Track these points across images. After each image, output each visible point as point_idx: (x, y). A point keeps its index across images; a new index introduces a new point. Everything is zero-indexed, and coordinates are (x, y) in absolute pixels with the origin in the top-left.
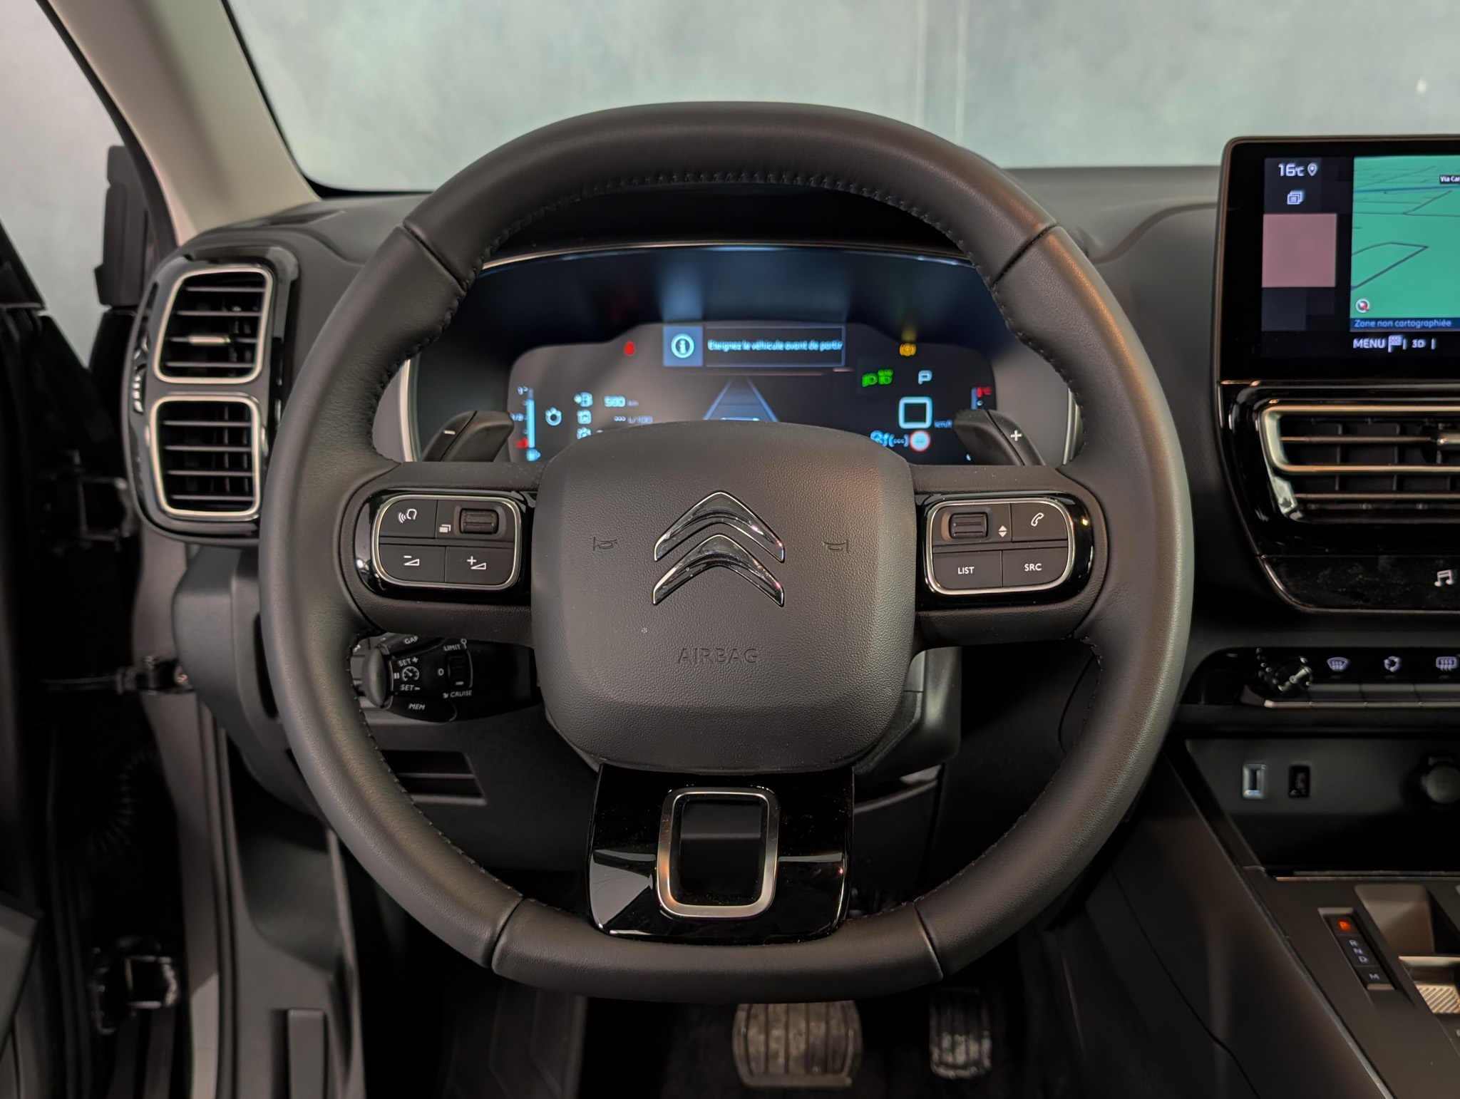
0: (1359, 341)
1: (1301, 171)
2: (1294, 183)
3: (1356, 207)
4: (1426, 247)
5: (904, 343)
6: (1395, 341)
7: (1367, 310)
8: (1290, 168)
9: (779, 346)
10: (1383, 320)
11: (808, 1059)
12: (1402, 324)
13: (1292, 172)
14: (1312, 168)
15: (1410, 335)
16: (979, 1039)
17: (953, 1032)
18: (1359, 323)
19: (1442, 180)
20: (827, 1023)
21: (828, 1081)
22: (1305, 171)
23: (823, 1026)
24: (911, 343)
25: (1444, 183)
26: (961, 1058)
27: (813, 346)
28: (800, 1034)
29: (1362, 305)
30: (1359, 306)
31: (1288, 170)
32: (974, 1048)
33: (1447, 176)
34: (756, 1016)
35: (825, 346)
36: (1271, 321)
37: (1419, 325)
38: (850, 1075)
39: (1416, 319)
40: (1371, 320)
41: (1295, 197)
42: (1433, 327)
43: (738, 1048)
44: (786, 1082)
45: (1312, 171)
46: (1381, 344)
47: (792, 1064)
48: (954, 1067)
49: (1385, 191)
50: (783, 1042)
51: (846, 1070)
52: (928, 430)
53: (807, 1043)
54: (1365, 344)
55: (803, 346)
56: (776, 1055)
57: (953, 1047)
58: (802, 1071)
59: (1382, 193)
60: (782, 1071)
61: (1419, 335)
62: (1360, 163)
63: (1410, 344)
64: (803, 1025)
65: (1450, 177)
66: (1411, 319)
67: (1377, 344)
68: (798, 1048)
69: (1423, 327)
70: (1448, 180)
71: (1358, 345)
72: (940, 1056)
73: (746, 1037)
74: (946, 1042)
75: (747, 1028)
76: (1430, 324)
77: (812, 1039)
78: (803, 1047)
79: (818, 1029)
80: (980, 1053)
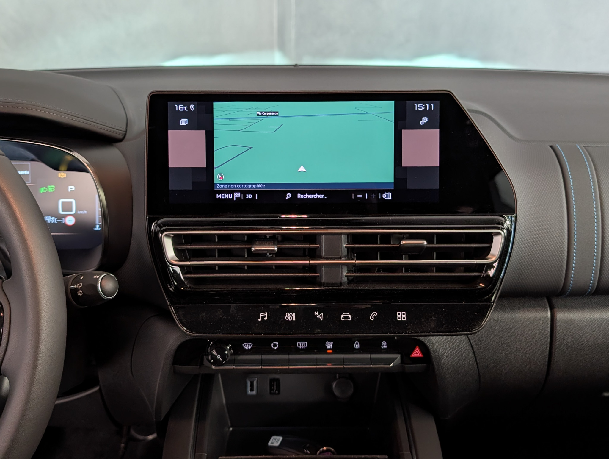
0: (219, 195)
1: (187, 109)
2: (183, 115)
3: (215, 127)
4: (251, 148)
6: (237, 195)
7: (223, 179)
8: (181, 107)
10: (231, 184)
12: (241, 186)
13: (182, 109)
14: (192, 107)
15: (244, 192)
18: (219, 186)
19: (258, 114)
22: (189, 108)
25: (259, 115)
29: (220, 176)
30: (218, 176)
31: (180, 108)
33: (260, 112)
36: (173, 185)
37: (249, 187)
39: (248, 184)
40: (225, 184)
41: (184, 122)
42: (256, 188)
45: (192, 109)
46: (230, 196)
49: (230, 119)
54: (222, 196)
59: (228, 120)
61: (249, 192)
62: (217, 105)
63: (245, 196)
65: (262, 112)
66: (245, 184)
67: (228, 196)
69: (251, 188)
70: (261, 114)
71: (219, 197)
76: (255, 186)
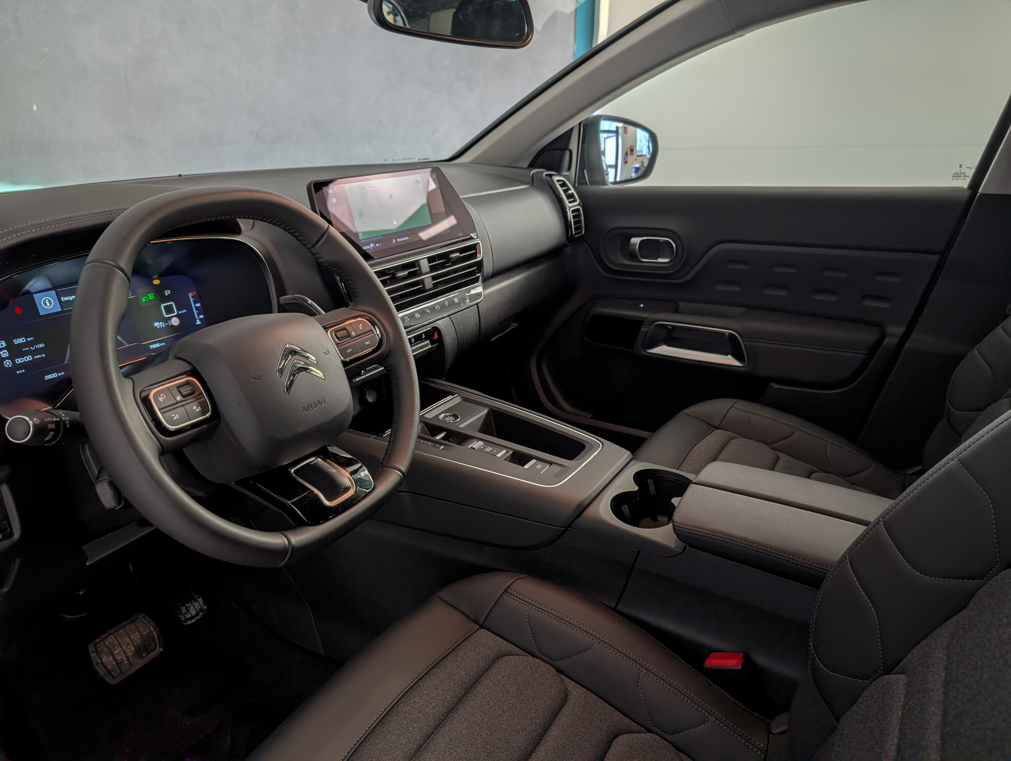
5: (154, 279)
11: (139, 653)
16: (196, 601)
17: (184, 605)
20: (139, 631)
21: (152, 655)
23: (137, 633)
24: (157, 279)
26: (194, 612)
28: (129, 645)
32: (196, 605)
34: (102, 651)
38: (161, 647)
41: (334, 200)
43: (101, 672)
44: (133, 670)
47: (132, 660)
48: (192, 618)
50: (123, 653)
51: (158, 646)
52: (177, 316)
53: (134, 645)
56: (122, 661)
57: (188, 611)
58: (139, 660)
60: (128, 667)
64: (128, 640)
68: (131, 651)
72: (185, 617)
73: (103, 663)
74: (184, 610)
75: (101, 659)
77: (136, 644)
78: (133, 649)
79: (136, 637)
80: (200, 605)
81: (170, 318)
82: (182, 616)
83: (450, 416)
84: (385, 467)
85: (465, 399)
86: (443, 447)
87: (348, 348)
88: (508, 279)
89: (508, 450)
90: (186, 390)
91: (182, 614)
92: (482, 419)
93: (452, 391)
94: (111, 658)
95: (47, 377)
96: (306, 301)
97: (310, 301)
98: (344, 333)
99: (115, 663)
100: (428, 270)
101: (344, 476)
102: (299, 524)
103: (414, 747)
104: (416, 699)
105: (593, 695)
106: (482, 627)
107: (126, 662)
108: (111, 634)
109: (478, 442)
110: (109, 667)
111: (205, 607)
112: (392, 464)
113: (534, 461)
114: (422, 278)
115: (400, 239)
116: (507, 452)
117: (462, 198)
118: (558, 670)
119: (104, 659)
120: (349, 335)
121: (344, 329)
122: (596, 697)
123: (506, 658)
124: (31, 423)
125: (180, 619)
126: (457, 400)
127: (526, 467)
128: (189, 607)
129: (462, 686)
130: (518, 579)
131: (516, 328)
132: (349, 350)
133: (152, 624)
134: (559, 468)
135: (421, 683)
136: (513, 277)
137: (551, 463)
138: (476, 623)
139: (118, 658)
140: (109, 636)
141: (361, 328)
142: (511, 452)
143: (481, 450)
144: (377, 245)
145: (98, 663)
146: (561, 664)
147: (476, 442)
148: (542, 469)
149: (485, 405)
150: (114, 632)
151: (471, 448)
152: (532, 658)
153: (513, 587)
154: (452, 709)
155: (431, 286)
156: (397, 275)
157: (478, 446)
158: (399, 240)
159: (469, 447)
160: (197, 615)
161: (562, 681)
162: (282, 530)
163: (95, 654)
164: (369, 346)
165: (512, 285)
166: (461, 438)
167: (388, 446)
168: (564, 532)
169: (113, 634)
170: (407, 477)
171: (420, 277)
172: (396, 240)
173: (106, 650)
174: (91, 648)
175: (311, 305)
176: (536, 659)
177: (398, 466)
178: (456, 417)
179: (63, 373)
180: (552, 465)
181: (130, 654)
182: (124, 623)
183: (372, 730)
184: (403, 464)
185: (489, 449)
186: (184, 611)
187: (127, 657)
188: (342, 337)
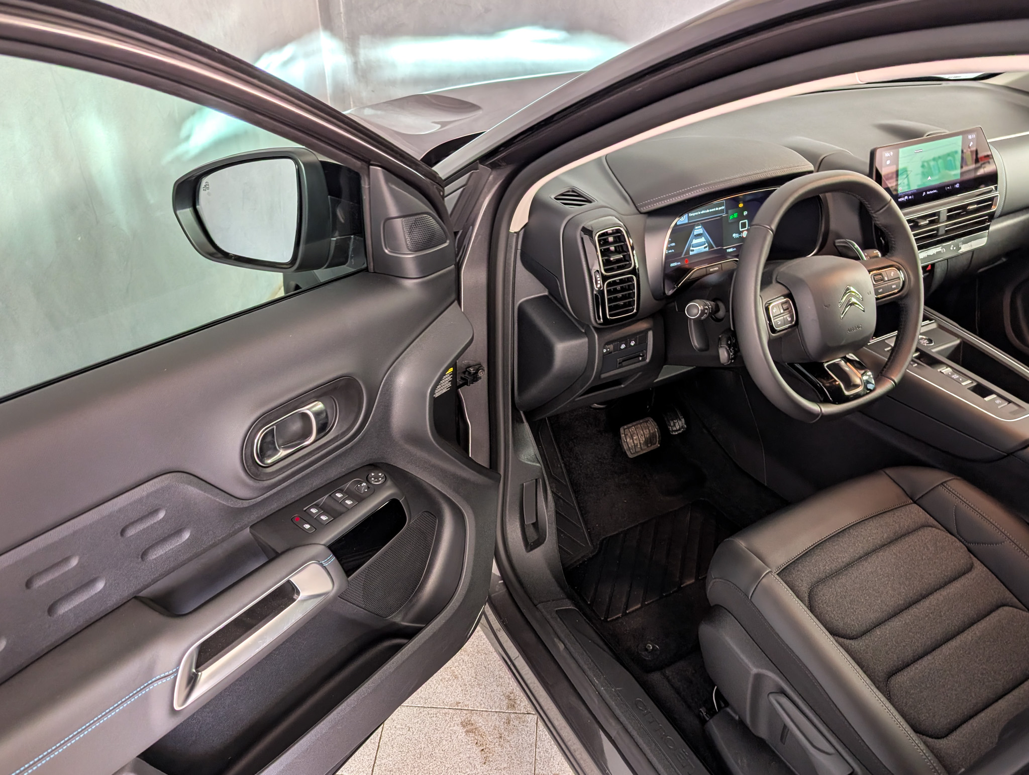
5: (740, 203)
6: (906, 197)
9: (708, 211)
11: (647, 443)
16: (680, 420)
17: (672, 420)
20: (649, 429)
21: (653, 447)
23: (647, 430)
24: (742, 203)
26: (678, 427)
27: (717, 209)
28: (642, 436)
32: (680, 423)
34: (627, 435)
35: (720, 208)
38: (659, 444)
41: (888, 162)
43: (625, 447)
44: (642, 453)
47: (642, 446)
48: (676, 431)
50: (638, 440)
51: (657, 442)
52: (747, 230)
55: (714, 210)
56: (637, 445)
57: (674, 425)
58: (646, 447)
60: (640, 450)
68: (643, 440)
72: (672, 429)
73: (627, 442)
77: (646, 436)
78: (644, 439)
79: (647, 432)
80: (682, 424)
81: (742, 232)
82: (670, 427)
83: (925, 339)
84: (883, 376)
85: (940, 327)
86: (916, 365)
87: (880, 288)
88: (1012, 218)
89: (973, 381)
90: (785, 306)
91: (670, 425)
92: (953, 349)
93: (930, 316)
94: (632, 441)
95: (672, 265)
96: (854, 246)
97: (856, 246)
98: (880, 277)
99: (633, 445)
100: (945, 218)
101: (857, 377)
102: (826, 401)
103: (858, 556)
104: (862, 530)
105: (993, 575)
106: (915, 502)
107: (639, 446)
108: (633, 426)
109: (947, 368)
110: (630, 446)
111: (685, 426)
112: (889, 375)
113: (994, 396)
114: (938, 226)
115: (929, 191)
116: (972, 383)
117: (989, 142)
118: (969, 550)
119: (628, 440)
120: (882, 280)
121: (880, 274)
122: (995, 577)
123: (930, 528)
124: (700, 308)
125: (669, 429)
126: (934, 326)
127: (987, 399)
128: (676, 423)
129: (895, 534)
130: (954, 479)
131: (1004, 263)
132: (881, 290)
133: (657, 427)
134: (1016, 408)
135: (866, 522)
136: (1018, 216)
137: (1010, 402)
138: (911, 499)
139: (635, 442)
140: (632, 426)
141: (892, 275)
142: (975, 384)
143: (948, 376)
144: (910, 197)
145: (624, 441)
146: (971, 546)
147: (945, 368)
148: (1000, 404)
149: (958, 336)
150: (636, 425)
151: (941, 372)
152: (949, 535)
153: (948, 483)
154: (885, 545)
155: (944, 232)
156: (920, 224)
157: (947, 372)
158: (928, 193)
159: (939, 370)
160: (679, 430)
161: (970, 557)
162: (818, 402)
163: (623, 435)
164: (895, 289)
165: (1015, 225)
166: (933, 362)
167: (888, 361)
168: (1005, 457)
169: (634, 426)
170: (898, 387)
171: (937, 225)
172: (926, 193)
173: (629, 434)
174: (622, 430)
175: (857, 249)
176: (953, 537)
177: (893, 378)
178: (930, 341)
179: (679, 263)
180: (1010, 404)
181: (642, 442)
182: (641, 421)
183: (830, 537)
184: (897, 378)
185: (956, 376)
186: (672, 424)
187: (640, 443)
188: (878, 279)
